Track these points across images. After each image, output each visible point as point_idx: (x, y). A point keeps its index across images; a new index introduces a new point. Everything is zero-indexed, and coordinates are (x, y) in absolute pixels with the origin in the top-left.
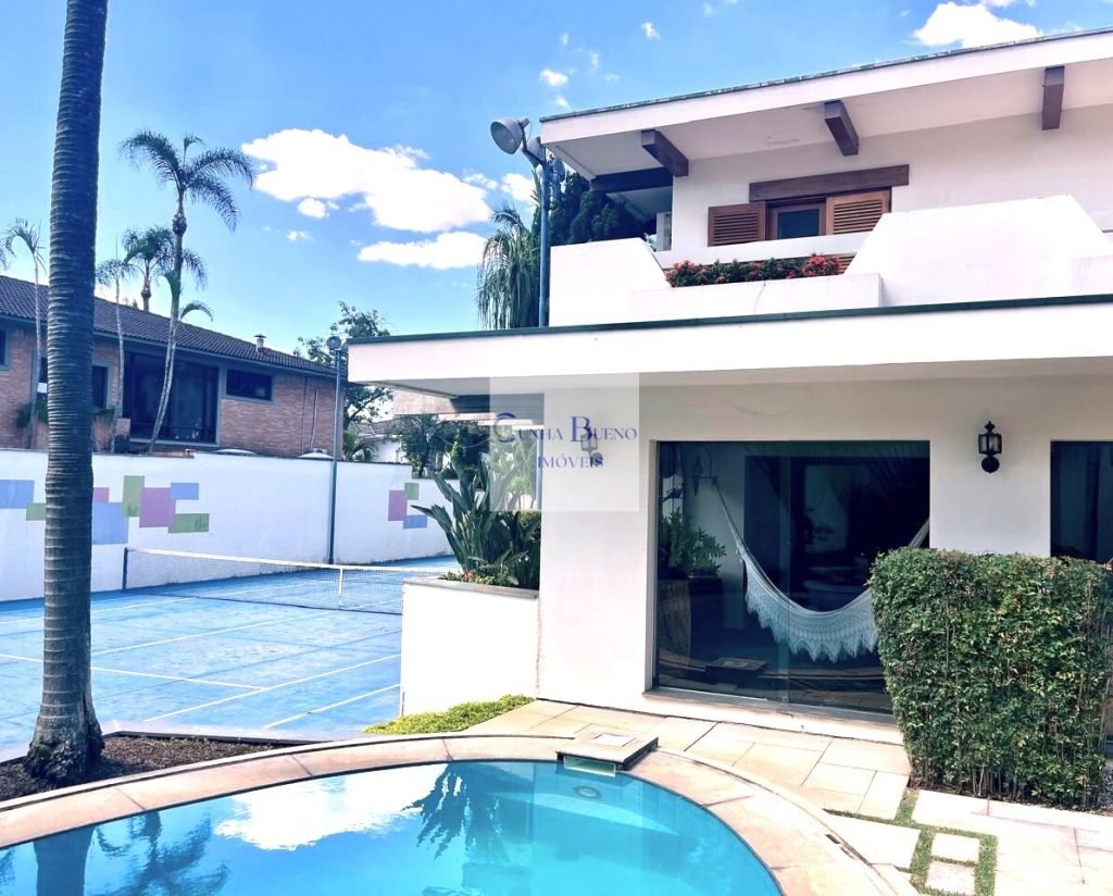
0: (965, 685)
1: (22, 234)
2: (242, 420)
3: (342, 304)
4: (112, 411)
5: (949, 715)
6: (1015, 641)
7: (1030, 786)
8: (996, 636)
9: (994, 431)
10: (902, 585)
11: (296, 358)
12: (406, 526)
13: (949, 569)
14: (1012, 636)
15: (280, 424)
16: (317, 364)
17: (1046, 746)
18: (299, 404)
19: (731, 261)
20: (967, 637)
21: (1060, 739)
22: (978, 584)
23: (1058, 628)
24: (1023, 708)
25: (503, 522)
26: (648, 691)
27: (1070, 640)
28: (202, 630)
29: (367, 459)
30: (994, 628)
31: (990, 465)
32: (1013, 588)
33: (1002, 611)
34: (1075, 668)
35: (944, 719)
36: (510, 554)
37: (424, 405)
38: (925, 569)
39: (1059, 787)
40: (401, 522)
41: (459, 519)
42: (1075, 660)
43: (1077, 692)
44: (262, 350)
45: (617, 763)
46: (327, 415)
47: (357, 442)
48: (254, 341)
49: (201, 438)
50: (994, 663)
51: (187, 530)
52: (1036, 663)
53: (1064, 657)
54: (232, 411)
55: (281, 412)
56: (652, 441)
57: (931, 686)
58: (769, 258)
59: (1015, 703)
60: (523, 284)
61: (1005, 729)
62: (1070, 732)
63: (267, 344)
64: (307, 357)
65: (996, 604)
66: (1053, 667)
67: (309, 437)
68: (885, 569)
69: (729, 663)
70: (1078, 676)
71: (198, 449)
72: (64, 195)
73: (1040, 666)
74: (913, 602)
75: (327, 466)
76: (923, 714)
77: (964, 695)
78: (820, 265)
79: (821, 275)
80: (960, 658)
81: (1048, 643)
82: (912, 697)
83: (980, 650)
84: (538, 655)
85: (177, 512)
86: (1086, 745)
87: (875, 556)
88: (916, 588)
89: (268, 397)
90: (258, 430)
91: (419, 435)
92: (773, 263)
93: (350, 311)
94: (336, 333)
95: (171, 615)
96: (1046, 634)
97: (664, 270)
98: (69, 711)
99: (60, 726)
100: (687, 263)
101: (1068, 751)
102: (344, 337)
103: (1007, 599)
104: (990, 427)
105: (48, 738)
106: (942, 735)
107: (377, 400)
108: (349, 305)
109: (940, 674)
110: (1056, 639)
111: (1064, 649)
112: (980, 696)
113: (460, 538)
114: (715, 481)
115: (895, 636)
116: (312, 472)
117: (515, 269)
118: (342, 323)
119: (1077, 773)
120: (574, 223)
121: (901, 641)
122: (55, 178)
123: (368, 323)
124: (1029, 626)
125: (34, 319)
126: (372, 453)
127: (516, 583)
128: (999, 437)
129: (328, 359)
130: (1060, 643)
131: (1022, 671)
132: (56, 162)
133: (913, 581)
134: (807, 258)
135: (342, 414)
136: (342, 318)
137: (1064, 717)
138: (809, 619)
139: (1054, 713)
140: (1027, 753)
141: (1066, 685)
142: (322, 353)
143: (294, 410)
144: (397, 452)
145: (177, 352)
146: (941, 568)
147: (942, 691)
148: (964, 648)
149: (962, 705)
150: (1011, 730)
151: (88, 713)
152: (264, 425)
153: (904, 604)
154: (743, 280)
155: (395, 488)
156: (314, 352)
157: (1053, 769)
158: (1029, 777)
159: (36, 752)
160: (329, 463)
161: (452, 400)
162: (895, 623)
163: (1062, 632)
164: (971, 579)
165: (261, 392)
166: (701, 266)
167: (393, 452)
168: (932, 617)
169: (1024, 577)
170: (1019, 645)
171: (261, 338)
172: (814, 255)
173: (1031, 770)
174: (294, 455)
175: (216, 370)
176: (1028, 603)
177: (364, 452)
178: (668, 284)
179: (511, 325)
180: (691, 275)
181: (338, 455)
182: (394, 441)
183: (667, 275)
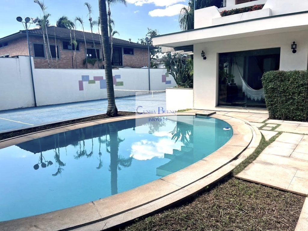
0: (280, 98)
1: (78, 19)
2: (128, 60)
3: (148, 28)
4: (101, 59)
5: (277, 104)
6: (292, 88)
7: (294, 117)
8: (288, 87)
9: (295, 43)
10: (268, 78)
11: (138, 43)
12: (166, 83)
13: (279, 74)
14: (291, 87)
15: (136, 60)
16: (143, 45)
17: (297, 109)
18: (140, 55)
19: (235, 9)
20: (282, 88)
21: (300, 108)
22: (285, 77)
23: (301, 84)
24: (293, 102)
25: (186, 75)
26: (216, 106)
27: (304, 87)
28: (125, 104)
29: (156, 68)
30: (288, 86)
31: (294, 51)
32: (292, 77)
33: (290, 82)
34: (304, 93)
35: (276, 105)
36: (188, 81)
37: (168, 50)
38: (274, 74)
39: (300, 117)
40: (165, 83)
41: (177, 75)
42: (304, 91)
43: (304, 98)
44: (131, 42)
45: (207, 115)
46: (146, 58)
47: (154, 64)
48: (129, 40)
49: (120, 65)
50: (287, 93)
51: (119, 85)
52: (296, 92)
53: (302, 91)
54: (126, 58)
55: (136, 57)
56: (217, 53)
57: (273, 99)
58: (244, 7)
59: (292, 101)
60: (190, 19)
61: (288, 106)
62: (303, 106)
63: (132, 41)
64: (140, 43)
65: (289, 81)
66: (300, 93)
67: (143, 63)
68: (265, 75)
69: (237, 103)
70: (305, 95)
71: (119, 67)
72: (102, 14)
73: (297, 93)
74: (270, 82)
75: (147, 70)
76: (272, 105)
77: (280, 100)
78: (256, 8)
79: (256, 10)
80: (280, 92)
81: (299, 88)
82: (269, 102)
83: (284, 90)
84: (193, 100)
85: (117, 81)
86: (306, 108)
87: (264, 73)
88: (271, 79)
89: (133, 54)
90: (131, 62)
91: (168, 61)
92: (246, 8)
93: (150, 30)
94: (147, 37)
95: (119, 102)
96: (299, 86)
97: (220, 13)
98: (112, 105)
99: (111, 108)
100: (225, 10)
101: (302, 110)
102: (149, 37)
103: (291, 79)
104: (294, 42)
105: (110, 110)
106: (275, 108)
107: (158, 53)
108: (150, 29)
109: (275, 96)
110: (301, 87)
111: (302, 89)
112: (284, 100)
113: (177, 79)
114: (236, 63)
115: (266, 89)
116: (144, 71)
117: (188, 16)
118: (148, 33)
119: (304, 114)
120: (201, 2)
121: (267, 90)
122: (99, 10)
123: (155, 33)
124: (295, 84)
125: (84, 40)
126: (157, 67)
127: (189, 87)
128: (296, 45)
129: (145, 44)
130: (302, 88)
131: (293, 94)
132: (99, 7)
133: (270, 77)
134: (253, 6)
135: (150, 57)
136: (148, 32)
137: (301, 103)
138: (256, 92)
139: (299, 102)
140: (293, 111)
141: (302, 96)
142: (144, 42)
143: (139, 56)
144: (163, 66)
145: (113, 45)
146: (277, 74)
147: (276, 100)
148: (281, 90)
149: (280, 102)
150: (290, 106)
151: (115, 106)
152: (133, 61)
153: (269, 82)
154: (238, 13)
155: (163, 74)
156: (142, 42)
157: (298, 114)
158: (293, 116)
159: (108, 112)
160: (148, 69)
161: (174, 48)
162: (266, 86)
163: (302, 85)
164: (284, 76)
165: (131, 53)
166: (229, 11)
167: (162, 66)
168: (274, 84)
169: (295, 74)
170: (293, 89)
171: (130, 39)
172: (255, 5)
173: (294, 114)
174: (140, 67)
175: (121, 49)
176: (295, 80)
177: (156, 66)
178: (221, 16)
179: (188, 29)
180: (226, 13)
181: (149, 67)
182: (163, 63)
183: (221, 14)
